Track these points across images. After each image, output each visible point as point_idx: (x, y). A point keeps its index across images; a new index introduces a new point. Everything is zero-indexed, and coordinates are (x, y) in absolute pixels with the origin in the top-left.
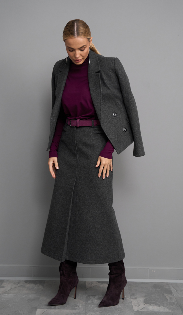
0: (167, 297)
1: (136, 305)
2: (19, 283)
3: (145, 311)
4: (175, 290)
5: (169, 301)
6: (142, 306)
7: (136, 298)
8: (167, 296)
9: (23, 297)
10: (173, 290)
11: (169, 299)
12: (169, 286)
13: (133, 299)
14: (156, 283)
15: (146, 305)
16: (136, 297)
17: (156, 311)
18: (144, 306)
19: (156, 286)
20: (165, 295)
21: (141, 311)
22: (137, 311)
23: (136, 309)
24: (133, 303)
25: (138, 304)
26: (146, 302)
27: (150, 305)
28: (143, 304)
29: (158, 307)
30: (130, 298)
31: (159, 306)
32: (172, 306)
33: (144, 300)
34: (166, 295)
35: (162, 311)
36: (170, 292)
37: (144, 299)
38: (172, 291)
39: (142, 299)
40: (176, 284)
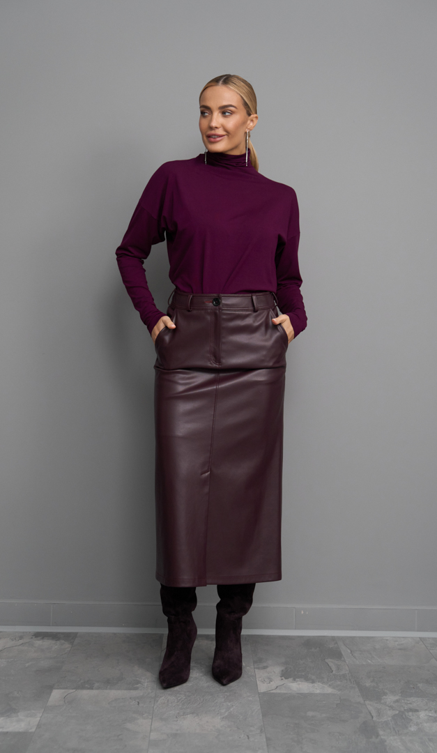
0: (331, 664)
1: (263, 681)
2: (21, 638)
3: (282, 692)
4: (349, 651)
5: (334, 672)
6: (277, 681)
7: (265, 668)
8: (331, 662)
9: (27, 665)
10: (345, 651)
11: (334, 668)
12: (336, 643)
13: (258, 668)
14: (309, 636)
15: (285, 681)
16: (265, 664)
17: (306, 692)
18: (282, 683)
19: (309, 643)
20: (326, 660)
21: (274, 691)
22: (264, 693)
23: (263, 687)
24: (257, 676)
25: (269, 678)
26: (285, 675)
27: (294, 680)
28: (280, 678)
29: (311, 685)
30: (252, 667)
31: (313, 682)
32: (339, 683)
33: (282, 671)
34: (330, 660)
35: (318, 691)
36: (337, 655)
37: (283, 668)
38: (343, 652)
39: (278, 670)
40: (352, 638)
